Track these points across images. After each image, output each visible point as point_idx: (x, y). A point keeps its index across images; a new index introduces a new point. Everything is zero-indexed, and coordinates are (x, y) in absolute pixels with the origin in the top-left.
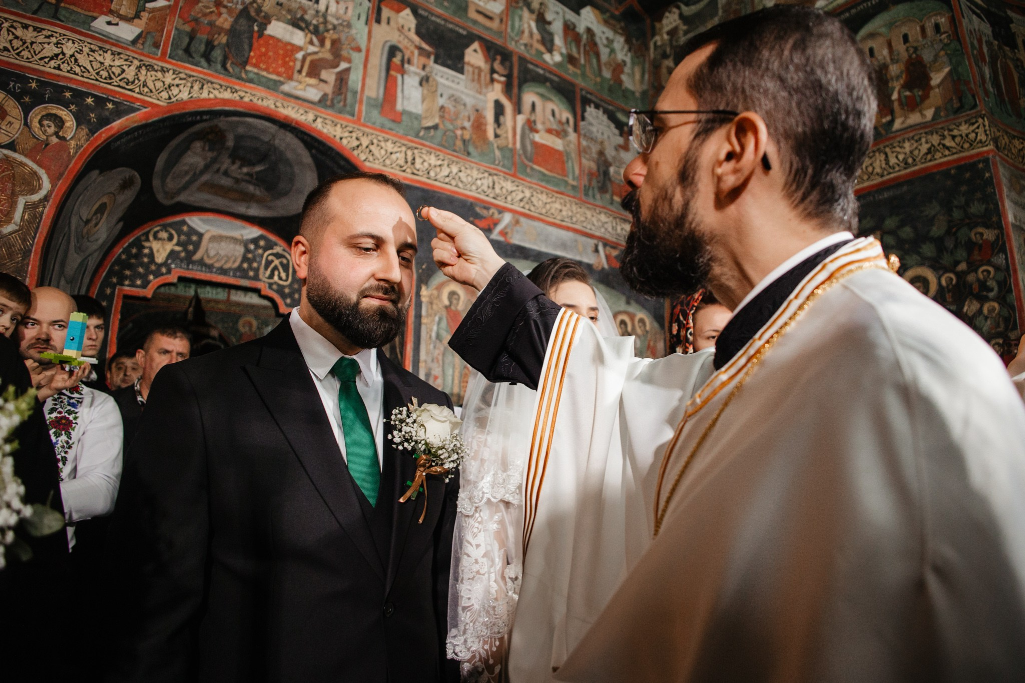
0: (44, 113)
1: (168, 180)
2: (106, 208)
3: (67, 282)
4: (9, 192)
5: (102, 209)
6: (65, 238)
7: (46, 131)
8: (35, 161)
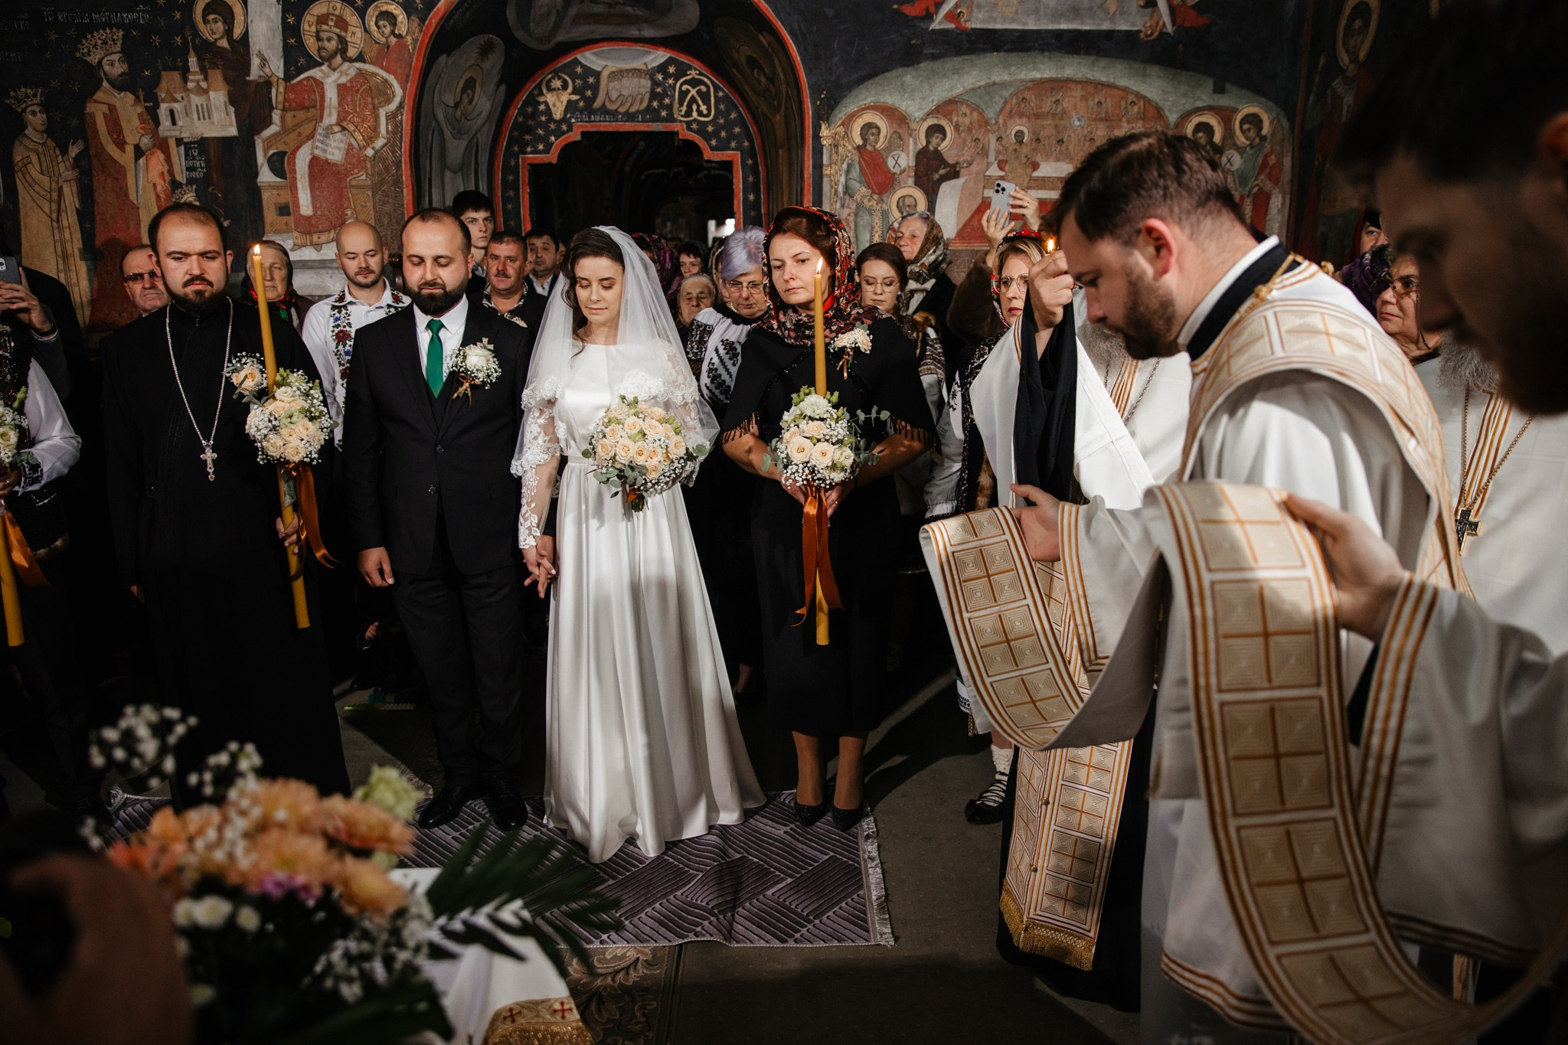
0: (377, 13)
1: (532, 26)
2: (475, 81)
3: (455, 172)
4: (370, 106)
5: (470, 84)
6: (435, 134)
7: (383, 32)
8: (382, 68)
